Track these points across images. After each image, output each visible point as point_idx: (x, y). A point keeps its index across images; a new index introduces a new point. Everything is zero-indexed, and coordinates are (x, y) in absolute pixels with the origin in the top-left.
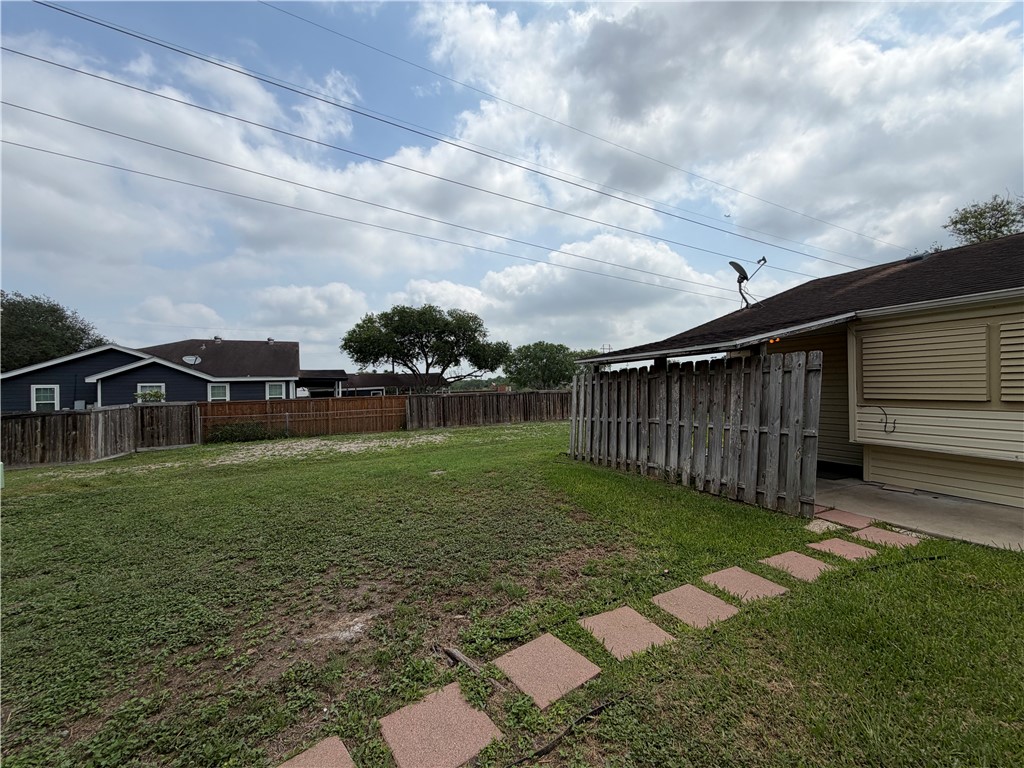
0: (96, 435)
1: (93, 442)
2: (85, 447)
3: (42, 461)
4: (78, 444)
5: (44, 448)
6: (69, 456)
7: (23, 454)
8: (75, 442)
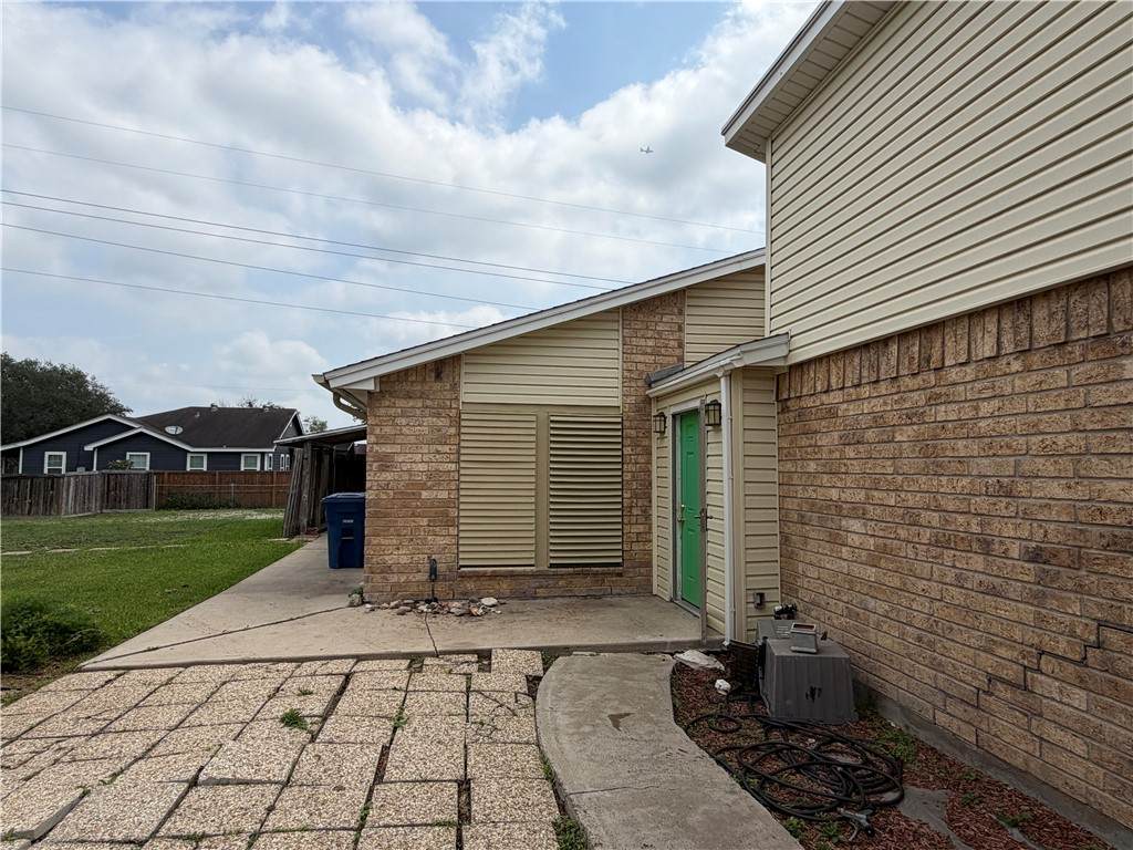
0: (68, 495)
1: (64, 501)
2: (58, 504)
3: (29, 514)
4: (54, 503)
5: (31, 504)
6: (47, 512)
7: (17, 507)
8: (52, 500)
